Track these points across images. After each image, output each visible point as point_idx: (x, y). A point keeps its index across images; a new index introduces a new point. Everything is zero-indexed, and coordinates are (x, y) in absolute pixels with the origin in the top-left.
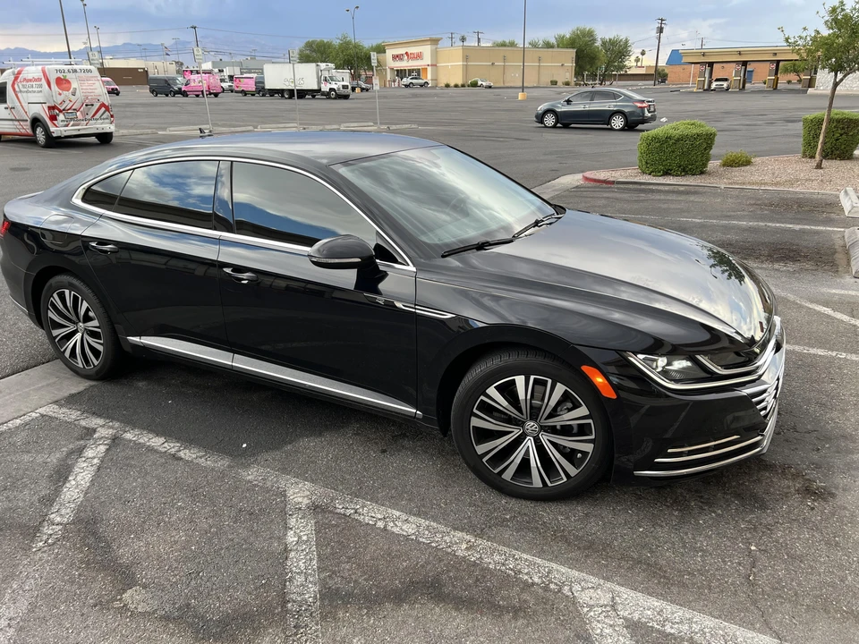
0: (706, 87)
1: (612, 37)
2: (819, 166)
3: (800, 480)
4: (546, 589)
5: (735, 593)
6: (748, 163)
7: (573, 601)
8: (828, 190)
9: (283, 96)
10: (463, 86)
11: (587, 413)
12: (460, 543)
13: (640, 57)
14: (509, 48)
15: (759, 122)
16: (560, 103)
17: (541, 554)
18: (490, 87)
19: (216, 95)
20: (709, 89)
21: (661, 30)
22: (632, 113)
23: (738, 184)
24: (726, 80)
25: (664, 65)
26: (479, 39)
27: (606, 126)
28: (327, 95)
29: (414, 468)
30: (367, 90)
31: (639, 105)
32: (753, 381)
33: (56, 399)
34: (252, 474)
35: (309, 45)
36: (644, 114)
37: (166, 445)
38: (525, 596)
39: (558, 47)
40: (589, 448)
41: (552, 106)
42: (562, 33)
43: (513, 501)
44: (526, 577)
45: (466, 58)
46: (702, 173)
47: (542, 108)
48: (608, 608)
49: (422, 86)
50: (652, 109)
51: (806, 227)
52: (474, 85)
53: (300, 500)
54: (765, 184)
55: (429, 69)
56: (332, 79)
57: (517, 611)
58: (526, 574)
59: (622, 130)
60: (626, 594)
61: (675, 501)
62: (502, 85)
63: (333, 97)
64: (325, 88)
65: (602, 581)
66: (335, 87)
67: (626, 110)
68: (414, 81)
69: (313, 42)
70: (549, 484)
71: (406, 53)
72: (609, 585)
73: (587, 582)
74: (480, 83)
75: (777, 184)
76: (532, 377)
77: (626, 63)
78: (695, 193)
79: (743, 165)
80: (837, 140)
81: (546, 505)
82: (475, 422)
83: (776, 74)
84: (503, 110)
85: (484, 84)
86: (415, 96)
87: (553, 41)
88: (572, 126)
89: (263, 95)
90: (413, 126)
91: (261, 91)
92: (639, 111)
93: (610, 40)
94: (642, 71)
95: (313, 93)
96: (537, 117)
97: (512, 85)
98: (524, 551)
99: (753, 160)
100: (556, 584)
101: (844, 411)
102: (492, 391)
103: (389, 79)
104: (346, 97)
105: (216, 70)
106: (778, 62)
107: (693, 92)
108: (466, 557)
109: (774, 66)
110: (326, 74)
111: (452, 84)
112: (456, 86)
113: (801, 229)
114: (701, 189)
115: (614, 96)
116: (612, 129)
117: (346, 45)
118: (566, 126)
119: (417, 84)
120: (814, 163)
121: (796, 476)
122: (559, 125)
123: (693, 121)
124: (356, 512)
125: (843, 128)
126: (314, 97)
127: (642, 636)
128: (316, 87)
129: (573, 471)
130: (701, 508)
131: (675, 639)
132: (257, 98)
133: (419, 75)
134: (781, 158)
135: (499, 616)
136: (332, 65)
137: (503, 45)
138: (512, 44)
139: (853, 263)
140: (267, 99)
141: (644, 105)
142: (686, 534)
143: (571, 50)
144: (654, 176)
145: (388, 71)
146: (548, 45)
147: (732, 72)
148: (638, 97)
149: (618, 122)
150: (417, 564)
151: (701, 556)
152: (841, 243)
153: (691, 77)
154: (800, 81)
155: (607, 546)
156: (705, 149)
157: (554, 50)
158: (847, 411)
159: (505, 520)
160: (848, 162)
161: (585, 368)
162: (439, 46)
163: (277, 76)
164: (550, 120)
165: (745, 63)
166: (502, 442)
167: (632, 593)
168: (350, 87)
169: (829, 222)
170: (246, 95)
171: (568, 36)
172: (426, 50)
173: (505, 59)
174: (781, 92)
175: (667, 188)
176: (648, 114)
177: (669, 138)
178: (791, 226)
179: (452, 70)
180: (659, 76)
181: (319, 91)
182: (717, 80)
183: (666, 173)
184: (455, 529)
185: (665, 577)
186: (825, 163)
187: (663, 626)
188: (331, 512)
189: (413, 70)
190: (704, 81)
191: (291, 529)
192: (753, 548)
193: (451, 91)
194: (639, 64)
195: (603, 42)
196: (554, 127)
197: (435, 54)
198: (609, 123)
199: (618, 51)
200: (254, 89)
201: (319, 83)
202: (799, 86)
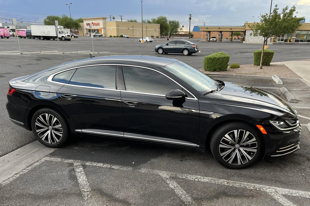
0: (208, 40)
1: (173, 20)
2: (261, 68)
3: (305, 157)
4: (256, 190)
5: (305, 185)
6: (239, 67)
7: (266, 192)
8: (267, 76)
9: (40, 39)
10: (117, 37)
11: (256, 140)
12: (224, 182)
13: (182, 28)
14: (134, 23)
15: (232, 53)
16: (164, 45)
17: (249, 182)
18: (128, 38)
19: (8, 38)
20: (209, 41)
21: (190, 19)
22: (191, 49)
23: (239, 74)
24: (215, 38)
25: (192, 31)
26: (122, 19)
27: (181, 54)
28: (61, 39)
29: (195, 164)
30: (77, 37)
31: (193, 46)
32: (296, 128)
33: (46, 155)
34: (143, 170)
35: (49, 18)
36: (195, 49)
37: (104, 165)
38: (252, 192)
39: (153, 23)
40: (255, 151)
41: (161, 46)
42: (154, 18)
43: (232, 170)
44: (249, 188)
45: (118, 26)
46: (226, 70)
47: (157, 47)
48: (276, 193)
49: (100, 36)
50: (197, 48)
51: (267, 88)
52: (122, 36)
53: (165, 176)
54: (247, 74)
55: (102, 29)
56: (62, 32)
57: (252, 196)
58: (248, 187)
59: (187, 55)
60: (278, 189)
61: (276, 166)
62: (132, 37)
63: (63, 40)
64: (60, 36)
65: (270, 187)
66: (64, 36)
67: (188, 48)
68: (96, 34)
69: (51, 17)
70: (243, 163)
71: (92, 23)
72: (272, 187)
73: (266, 187)
74: (124, 36)
75: (251, 74)
76: (239, 130)
77: (178, 30)
78: (226, 77)
79: (237, 68)
80: (265, 59)
81: (242, 170)
82: (221, 146)
83: (232, 36)
84: (138, 47)
85: (125, 36)
86: (98, 40)
87: (151, 21)
88: (168, 53)
89: (30, 38)
90: (108, 52)
91: (29, 36)
92: (193, 48)
93: (172, 21)
94: (183, 33)
95: (54, 38)
96: (155, 50)
97: (136, 37)
98: (244, 182)
99: (240, 66)
100: (258, 189)
101: (307, 139)
102: (227, 136)
103: (85, 33)
104: (69, 40)
105: (6, 27)
106: (232, 31)
107: (204, 42)
108: (228, 185)
109: (231, 33)
110: (60, 30)
111: (113, 36)
112: (114, 37)
113: (266, 88)
114: (228, 76)
115: (184, 43)
116: (184, 55)
117: (66, 19)
118: (166, 54)
119: (98, 35)
120: (259, 67)
121: (304, 156)
122: (164, 53)
123: (222, 53)
124: (186, 178)
125: (267, 55)
126: (54, 39)
127: (288, 197)
128: (55, 36)
129: (250, 158)
130: (284, 166)
131: (297, 197)
132: (27, 40)
133: (98, 32)
134: (248, 65)
135: (248, 198)
136: (62, 27)
137: (132, 21)
138: (135, 21)
139: (287, 98)
140: (32, 40)
141: (195, 46)
142: (284, 173)
143: (158, 24)
144: (210, 72)
145: (85, 30)
146: (149, 22)
147: (217, 35)
148: (192, 43)
149: (186, 52)
150: (215, 188)
151: (292, 178)
152: (280, 92)
153: (203, 36)
154: (239, 39)
155: (266, 178)
156: (227, 62)
157: (152, 24)
158: (308, 139)
159: (232, 175)
160: (269, 67)
161: (258, 126)
162: (106, 21)
163: (38, 30)
164: (161, 51)
165: (221, 32)
166: (228, 152)
167: (280, 188)
168: (70, 36)
169: (273, 86)
170: (21, 38)
171: (157, 19)
172: (101, 22)
173: (133, 27)
174: (234, 42)
175: (216, 76)
176: (196, 50)
177: (215, 58)
178: (263, 87)
179: (112, 30)
180: (190, 35)
181: (57, 37)
182: (212, 38)
183: (214, 71)
184: (220, 179)
185: (285, 184)
186: (263, 67)
187: (292, 195)
188: (178, 178)
189: (95, 30)
190: (208, 38)
191: (169, 184)
192: (303, 174)
193: (113, 39)
194: (182, 30)
195: (170, 22)
196: (162, 54)
197: (105, 24)
198: (182, 53)
199: (175, 25)
200: (25, 36)
201: (57, 34)
202: (239, 40)
